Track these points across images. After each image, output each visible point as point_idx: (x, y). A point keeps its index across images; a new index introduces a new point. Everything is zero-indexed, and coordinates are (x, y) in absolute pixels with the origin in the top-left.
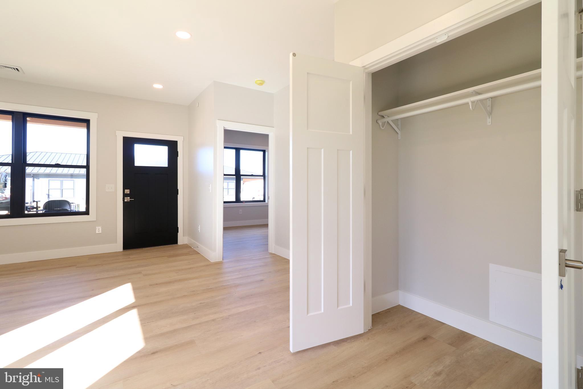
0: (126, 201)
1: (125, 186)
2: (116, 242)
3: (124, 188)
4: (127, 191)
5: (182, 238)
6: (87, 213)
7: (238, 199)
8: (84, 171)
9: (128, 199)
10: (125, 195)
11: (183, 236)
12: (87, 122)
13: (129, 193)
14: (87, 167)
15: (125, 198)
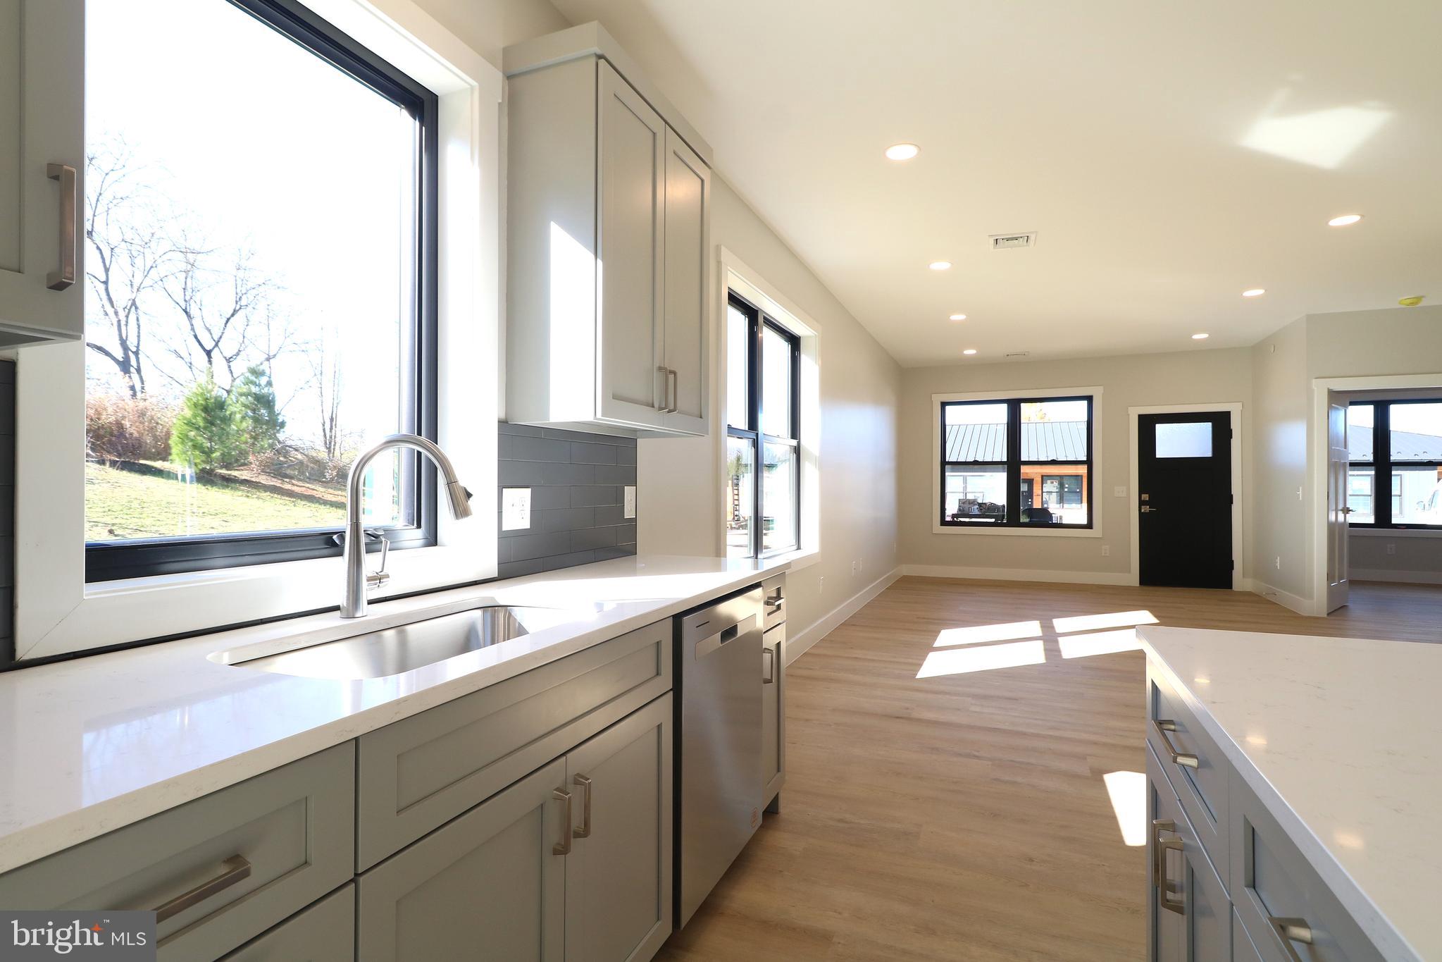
0: (1143, 511)
1: (1142, 491)
2: (1128, 570)
4: (1146, 497)
5: (1240, 580)
7: (1383, 520)
8: (1083, 470)
9: (1146, 509)
10: (1141, 503)
11: (1244, 577)
12: (1089, 399)
13: (1147, 499)
14: (1089, 462)
15: (1143, 507)
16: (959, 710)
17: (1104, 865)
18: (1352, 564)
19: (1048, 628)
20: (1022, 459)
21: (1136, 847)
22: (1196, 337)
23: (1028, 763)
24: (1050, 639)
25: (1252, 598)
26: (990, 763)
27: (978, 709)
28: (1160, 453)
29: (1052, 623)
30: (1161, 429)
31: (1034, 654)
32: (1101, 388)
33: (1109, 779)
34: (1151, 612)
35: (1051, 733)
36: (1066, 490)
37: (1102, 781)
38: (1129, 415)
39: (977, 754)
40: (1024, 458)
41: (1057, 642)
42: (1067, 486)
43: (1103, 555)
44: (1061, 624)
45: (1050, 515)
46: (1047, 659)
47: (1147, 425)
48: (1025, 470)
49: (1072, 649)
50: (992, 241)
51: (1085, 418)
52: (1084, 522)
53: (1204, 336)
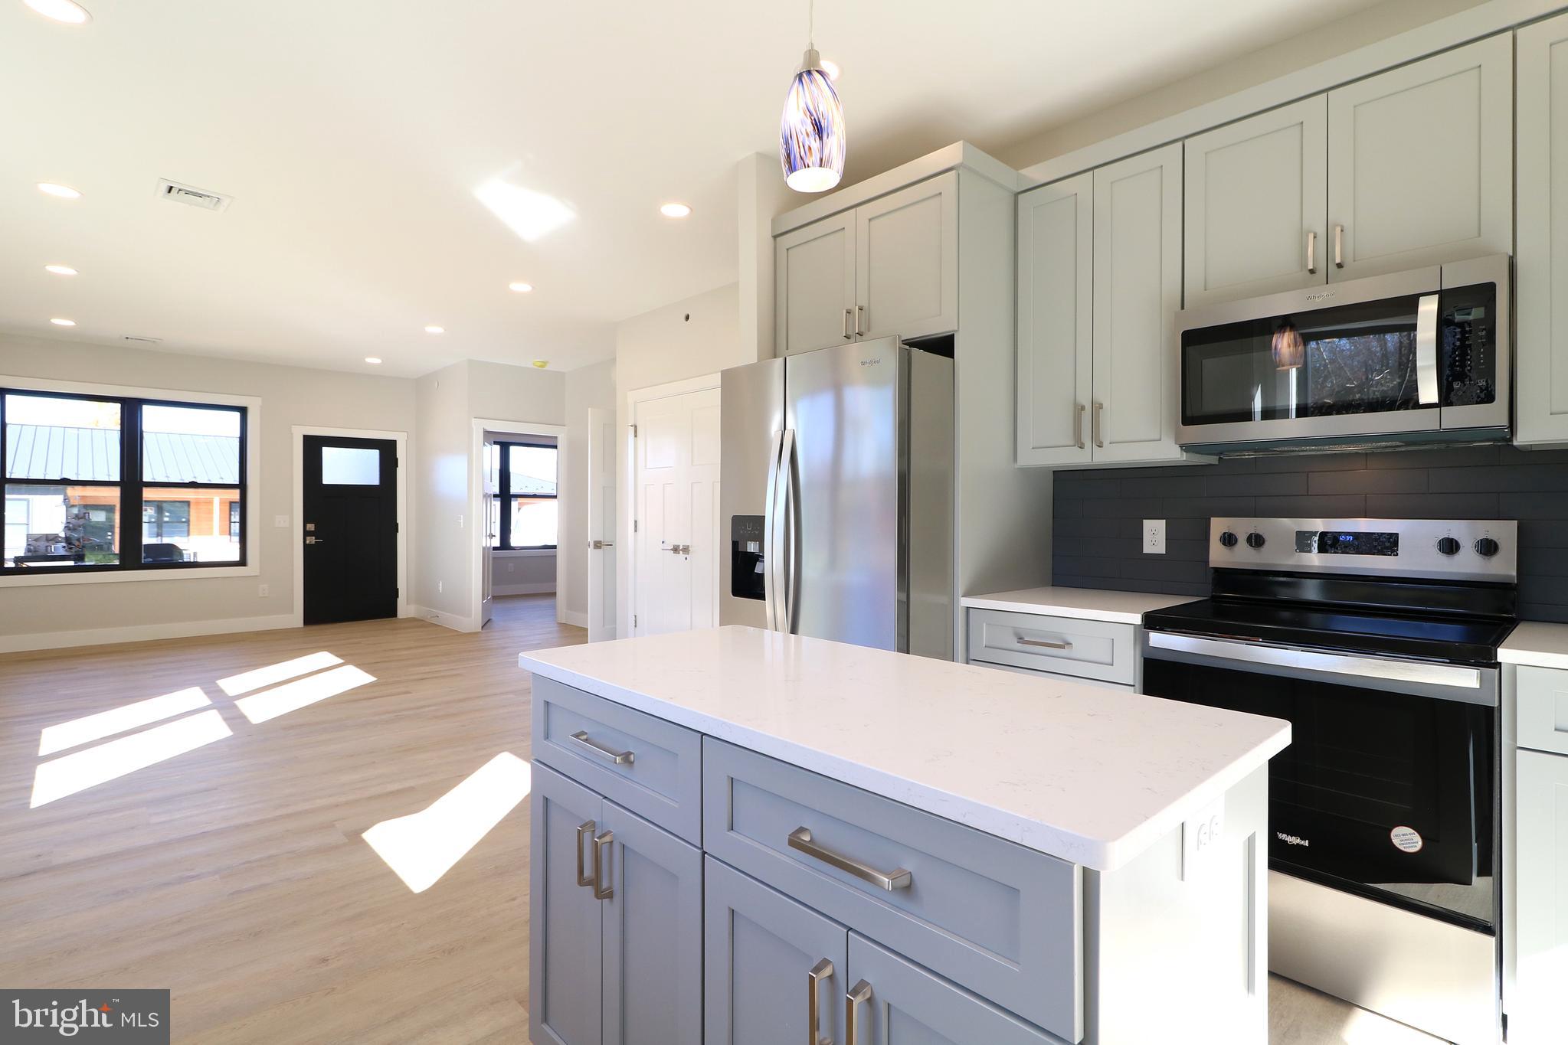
0: (308, 542)
1: (307, 520)
2: (291, 611)
3: (306, 521)
4: (311, 527)
5: (405, 607)
6: (242, 562)
7: (505, 544)
8: (235, 495)
9: (311, 540)
10: (306, 533)
11: (407, 604)
12: (243, 411)
13: (313, 529)
14: (242, 486)
15: (308, 538)
16: (133, 828)
17: (403, 924)
18: (494, 584)
19: (214, 693)
20: (145, 479)
21: (426, 890)
22: (369, 360)
23: (270, 857)
24: (226, 706)
25: (417, 623)
26: (217, 876)
27: (163, 818)
28: (327, 479)
29: (218, 686)
30: (327, 452)
31: (213, 729)
32: (259, 400)
33: (368, 836)
34: (331, 652)
35: (279, 813)
36: (166, 519)
37: (363, 841)
38: (292, 434)
39: (192, 873)
40: (146, 478)
41: (235, 706)
42: (167, 514)
43: (261, 595)
44: (231, 685)
45: (180, 552)
46: (232, 730)
47: (313, 447)
48: (148, 494)
49: (259, 710)
50: (164, 188)
51: (238, 434)
52: (236, 558)
53: (376, 361)
